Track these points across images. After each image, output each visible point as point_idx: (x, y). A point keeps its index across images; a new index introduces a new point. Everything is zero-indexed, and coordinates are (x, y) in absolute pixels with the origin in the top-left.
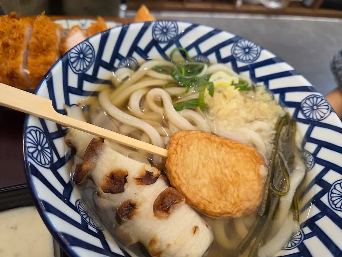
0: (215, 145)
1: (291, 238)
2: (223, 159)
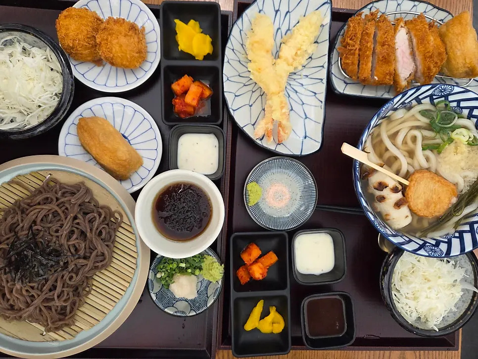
0: (434, 181)
1: (448, 234)
2: (435, 189)
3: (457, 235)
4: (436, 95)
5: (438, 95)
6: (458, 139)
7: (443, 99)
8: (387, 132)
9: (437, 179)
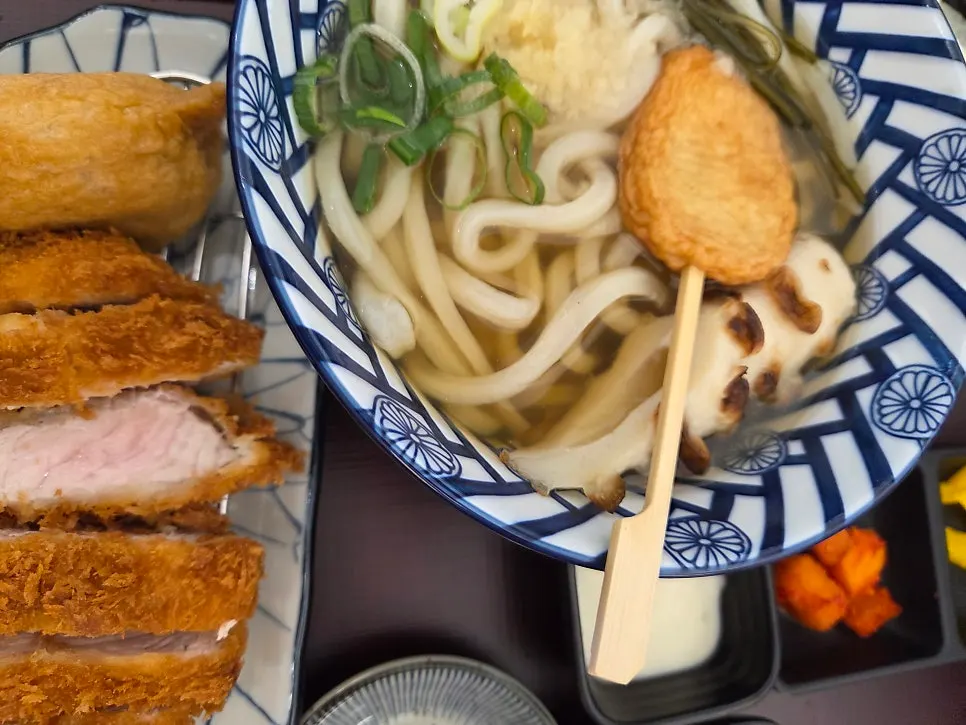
1: (838, 91)
3: (840, 55)
4: (282, 146)
5: (281, 133)
6: (484, 32)
7: (289, 101)
8: (472, 372)
9: (659, 133)
